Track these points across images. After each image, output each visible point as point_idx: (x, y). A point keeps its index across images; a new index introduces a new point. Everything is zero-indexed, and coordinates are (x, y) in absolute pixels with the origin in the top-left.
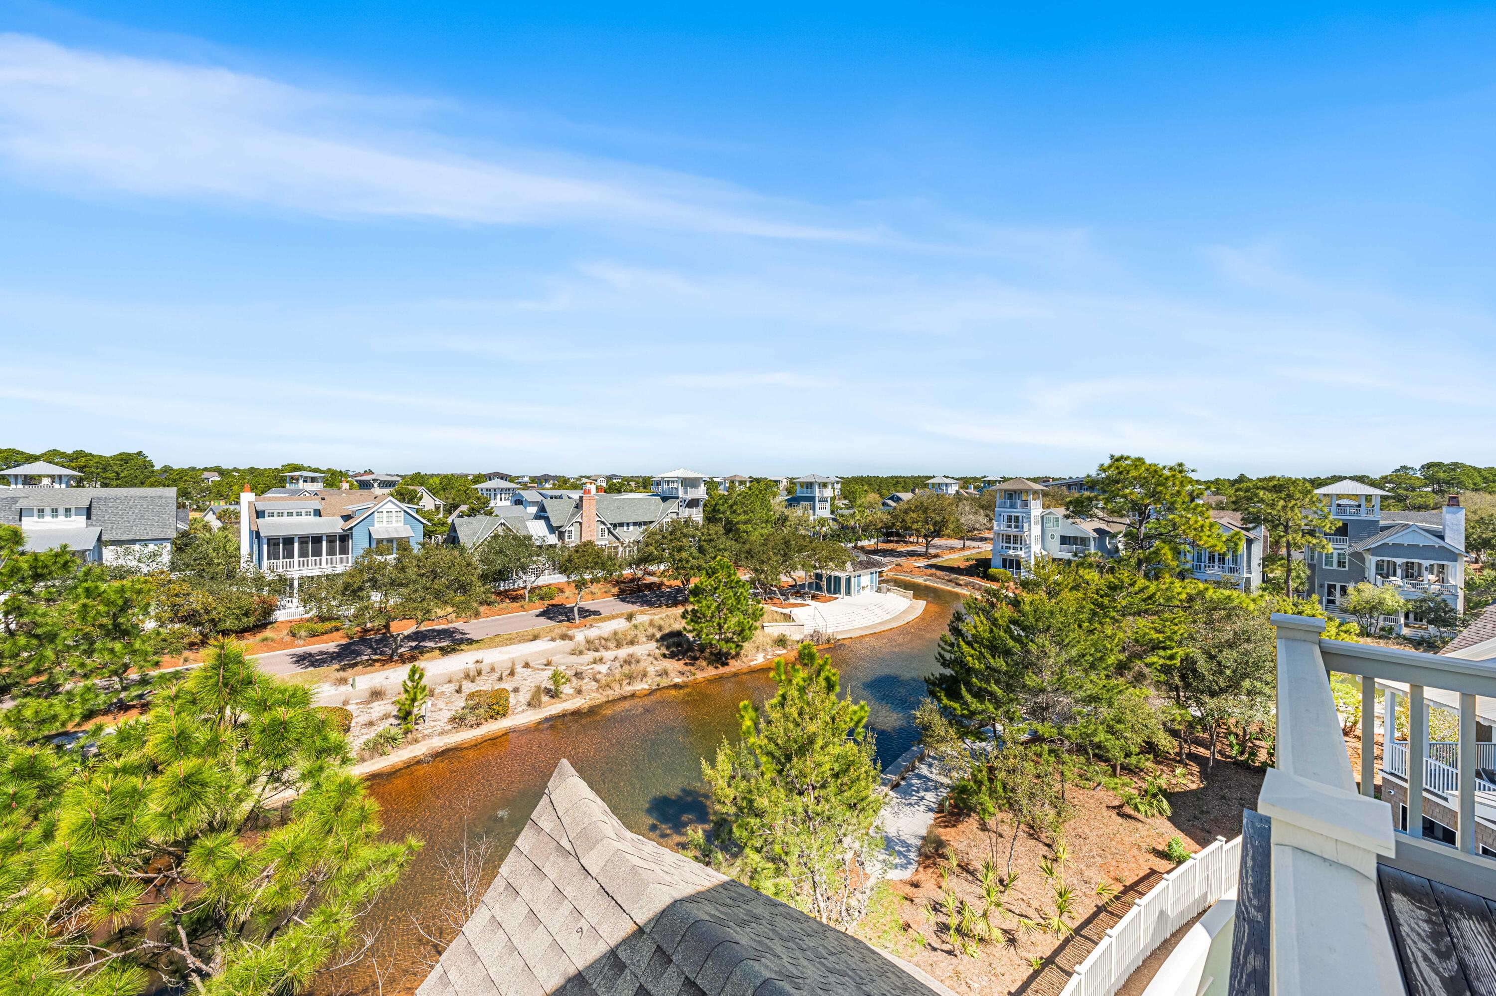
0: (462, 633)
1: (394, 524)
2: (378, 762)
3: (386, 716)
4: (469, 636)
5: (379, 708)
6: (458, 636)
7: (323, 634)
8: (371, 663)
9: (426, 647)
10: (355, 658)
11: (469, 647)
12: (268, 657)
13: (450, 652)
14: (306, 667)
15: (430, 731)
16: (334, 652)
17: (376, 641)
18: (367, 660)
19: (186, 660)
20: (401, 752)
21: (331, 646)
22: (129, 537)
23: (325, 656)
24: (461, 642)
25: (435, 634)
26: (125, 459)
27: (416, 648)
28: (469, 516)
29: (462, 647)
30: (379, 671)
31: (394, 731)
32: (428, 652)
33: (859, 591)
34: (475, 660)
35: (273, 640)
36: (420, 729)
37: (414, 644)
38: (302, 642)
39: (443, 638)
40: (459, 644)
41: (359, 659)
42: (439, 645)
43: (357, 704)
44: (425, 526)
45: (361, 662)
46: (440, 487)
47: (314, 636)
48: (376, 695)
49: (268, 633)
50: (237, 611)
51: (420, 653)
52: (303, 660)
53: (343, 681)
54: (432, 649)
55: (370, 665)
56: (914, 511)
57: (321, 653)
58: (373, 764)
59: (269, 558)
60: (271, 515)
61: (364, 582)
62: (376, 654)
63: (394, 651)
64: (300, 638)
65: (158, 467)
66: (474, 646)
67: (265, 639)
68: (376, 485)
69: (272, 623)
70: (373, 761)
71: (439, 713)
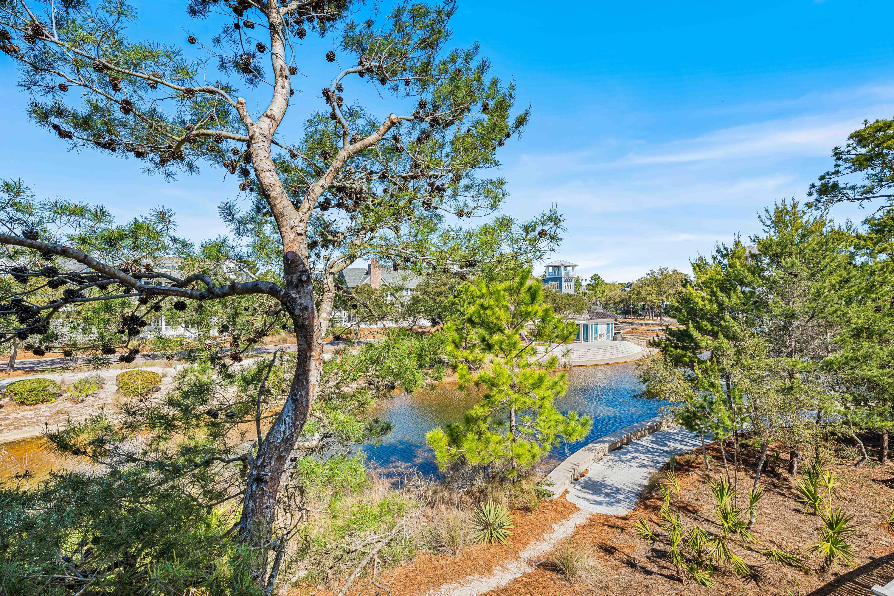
33: (596, 338)
56: (648, 286)
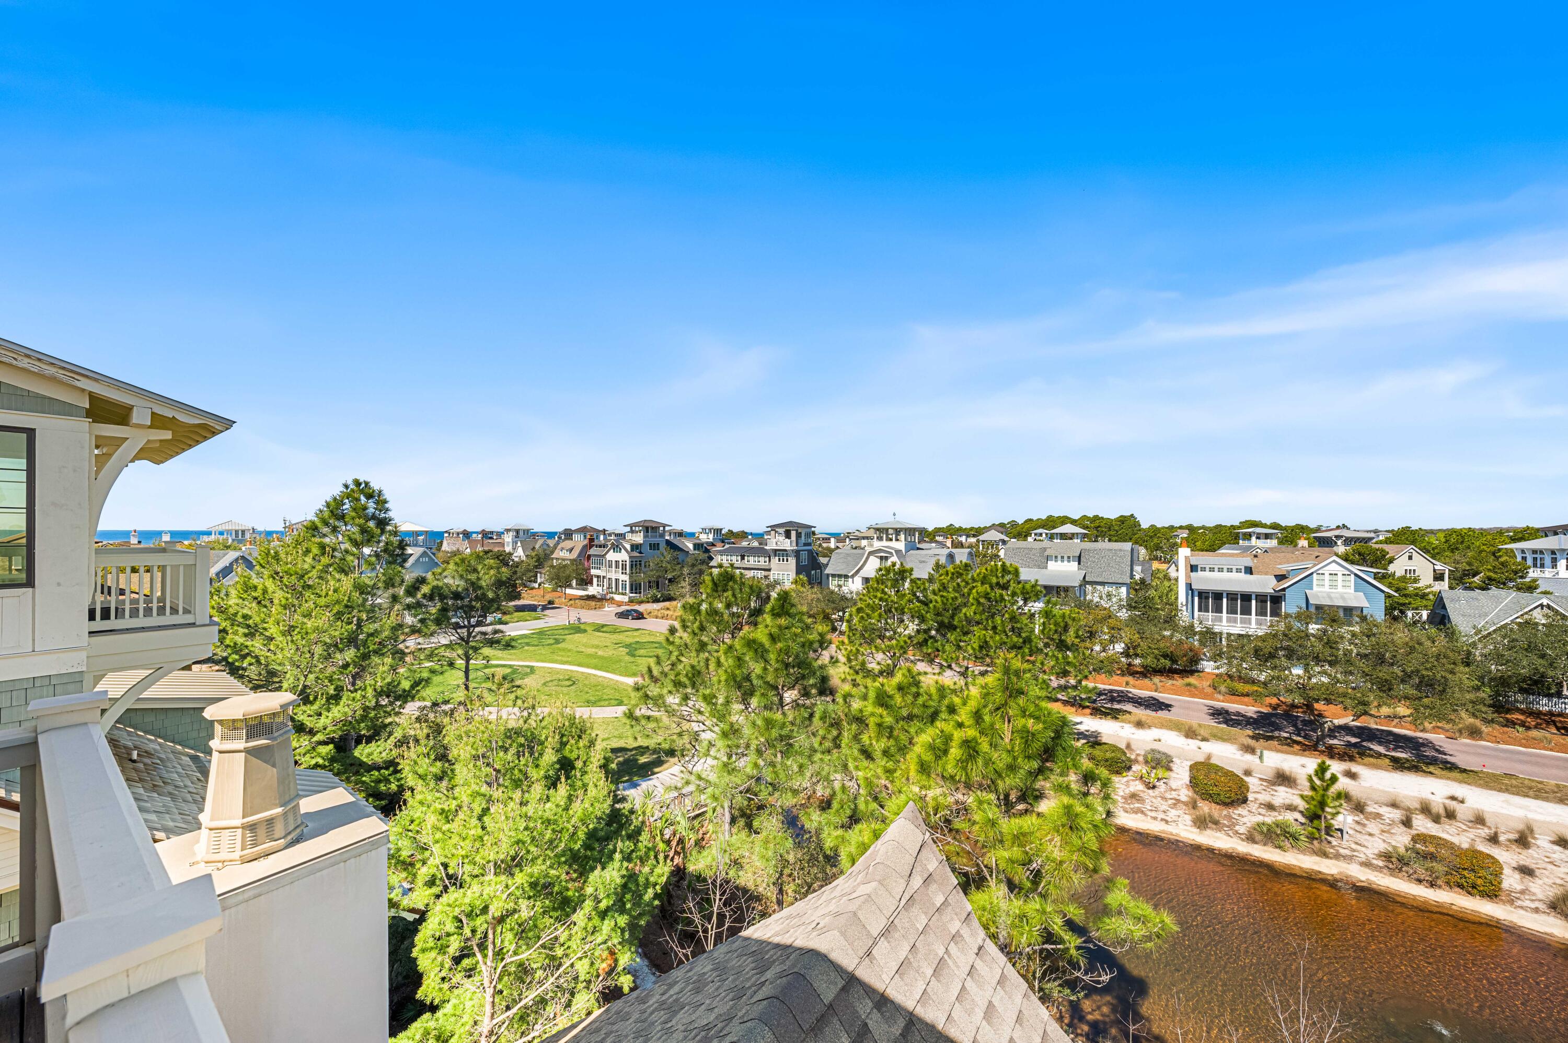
0: (1437, 750)
1: (1340, 589)
2: (1271, 852)
3: (1291, 808)
4: (1449, 758)
5: (1283, 795)
6: (1430, 753)
7: (1243, 695)
8: (1290, 742)
9: (1370, 749)
10: (1272, 731)
11: (1444, 772)
12: (1188, 702)
13: (1409, 769)
14: (1219, 723)
15: (1347, 852)
16: (1251, 718)
17: (1304, 721)
18: (1286, 738)
19: (1127, 684)
20: (1301, 856)
21: (1250, 710)
22: (1100, 580)
23: (1241, 718)
24: (1433, 761)
25: (1391, 738)
26: (1123, 520)
27: (1355, 745)
28: (1483, 589)
29: (1431, 769)
30: (1296, 754)
31: (1295, 828)
32: (1372, 756)
34: (1450, 794)
35: (1195, 687)
36: (1334, 843)
37: (1354, 740)
38: (1221, 697)
39: (1401, 747)
40: (1428, 764)
41: (1276, 734)
42: (1393, 754)
43: (1261, 779)
44: (1389, 596)
45: (1278, 738)
46: (1446, 546)
47: (1234, 695)
48: (1283, 779)
49: (1191, 680)
50: (1156, 652)
51: (1359, 753)
52: (1219, 715)
53: (1250, 750)
54: (1379, 755)
55: (1288, 745)
57: (1238, 714)
58: (1265, 851)
59: (1200, 610)
60: (1203, 569)
61: (1277, 649)
62: (1299, 735)
63: (1320, 739)
64: (1220, 692)
65: (1145, 525)
66: (1455, 774)
67: (1189, 685)
68: (1339, 542)
69: (1199, 671)
70: (1265, 848)
71: (1367, 837)
